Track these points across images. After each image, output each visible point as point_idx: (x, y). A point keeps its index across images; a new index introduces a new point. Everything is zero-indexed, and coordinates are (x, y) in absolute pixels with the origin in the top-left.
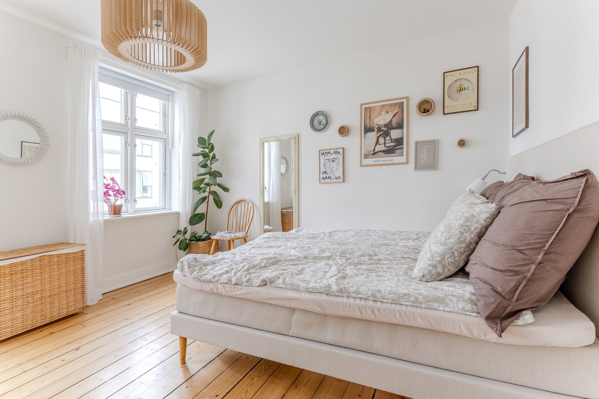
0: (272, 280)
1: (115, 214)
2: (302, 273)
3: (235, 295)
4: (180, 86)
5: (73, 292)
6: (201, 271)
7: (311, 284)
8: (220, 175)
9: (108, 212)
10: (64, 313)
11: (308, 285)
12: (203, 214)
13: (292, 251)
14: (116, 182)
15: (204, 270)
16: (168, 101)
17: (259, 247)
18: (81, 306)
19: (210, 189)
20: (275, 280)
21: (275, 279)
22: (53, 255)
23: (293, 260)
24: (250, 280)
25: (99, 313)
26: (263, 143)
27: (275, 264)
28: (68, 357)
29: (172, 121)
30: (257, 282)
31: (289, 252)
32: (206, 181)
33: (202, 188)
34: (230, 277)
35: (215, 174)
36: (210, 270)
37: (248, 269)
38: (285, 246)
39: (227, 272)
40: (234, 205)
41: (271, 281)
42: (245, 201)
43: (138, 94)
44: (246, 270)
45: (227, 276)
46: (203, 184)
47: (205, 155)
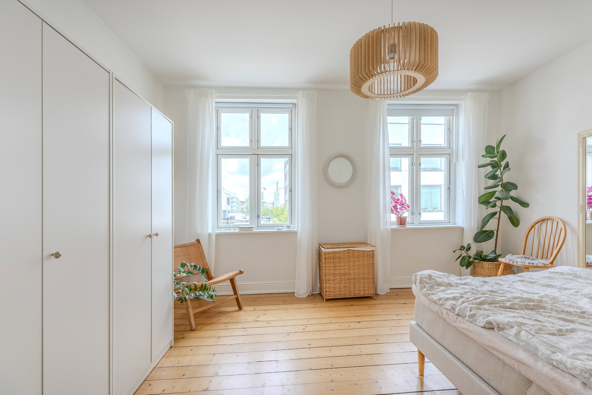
0: (501, 326)
1: (401, 224)
2: (565, 335)
3: (458, 327)
4: (463, 97)
5: (367, 280)
6: (432, 289)
7: (559, 354)
8: (515, 187)
9: (396, 222)
10: (362, 294)
11: (553, 354)
12: (492, 232)
13: (583, 301)
14: (404, 197)
15: (435, 289)
16: (453, 116)
17: (531, 283)
18: (372, 292)
19: (502, 203)
20: (506, 328)
21: (506, 326)
22: (355, 250)
23: (567, 312)
24: (474, 316)
25: (382, 302)
26: (585, 138)
27: (532, 309)
28: (353, 325)
29: (457, 135)
30: (482, 321)
31: (578, 300)
32: (497, 195)
33: (491, 202)
34: (454, 305)
35: (509, 187)
36: (440, 291)
37: (482, 303)
38: (575, 291)
39: (454, 298)
40: (536, 224)
41: (498, 327)
42: (552, 220)
43: (423, 118)
44: (478, 303)
45: (451, 303)
46: (493, 198)
47: (495, 166)
